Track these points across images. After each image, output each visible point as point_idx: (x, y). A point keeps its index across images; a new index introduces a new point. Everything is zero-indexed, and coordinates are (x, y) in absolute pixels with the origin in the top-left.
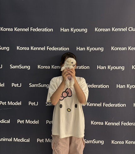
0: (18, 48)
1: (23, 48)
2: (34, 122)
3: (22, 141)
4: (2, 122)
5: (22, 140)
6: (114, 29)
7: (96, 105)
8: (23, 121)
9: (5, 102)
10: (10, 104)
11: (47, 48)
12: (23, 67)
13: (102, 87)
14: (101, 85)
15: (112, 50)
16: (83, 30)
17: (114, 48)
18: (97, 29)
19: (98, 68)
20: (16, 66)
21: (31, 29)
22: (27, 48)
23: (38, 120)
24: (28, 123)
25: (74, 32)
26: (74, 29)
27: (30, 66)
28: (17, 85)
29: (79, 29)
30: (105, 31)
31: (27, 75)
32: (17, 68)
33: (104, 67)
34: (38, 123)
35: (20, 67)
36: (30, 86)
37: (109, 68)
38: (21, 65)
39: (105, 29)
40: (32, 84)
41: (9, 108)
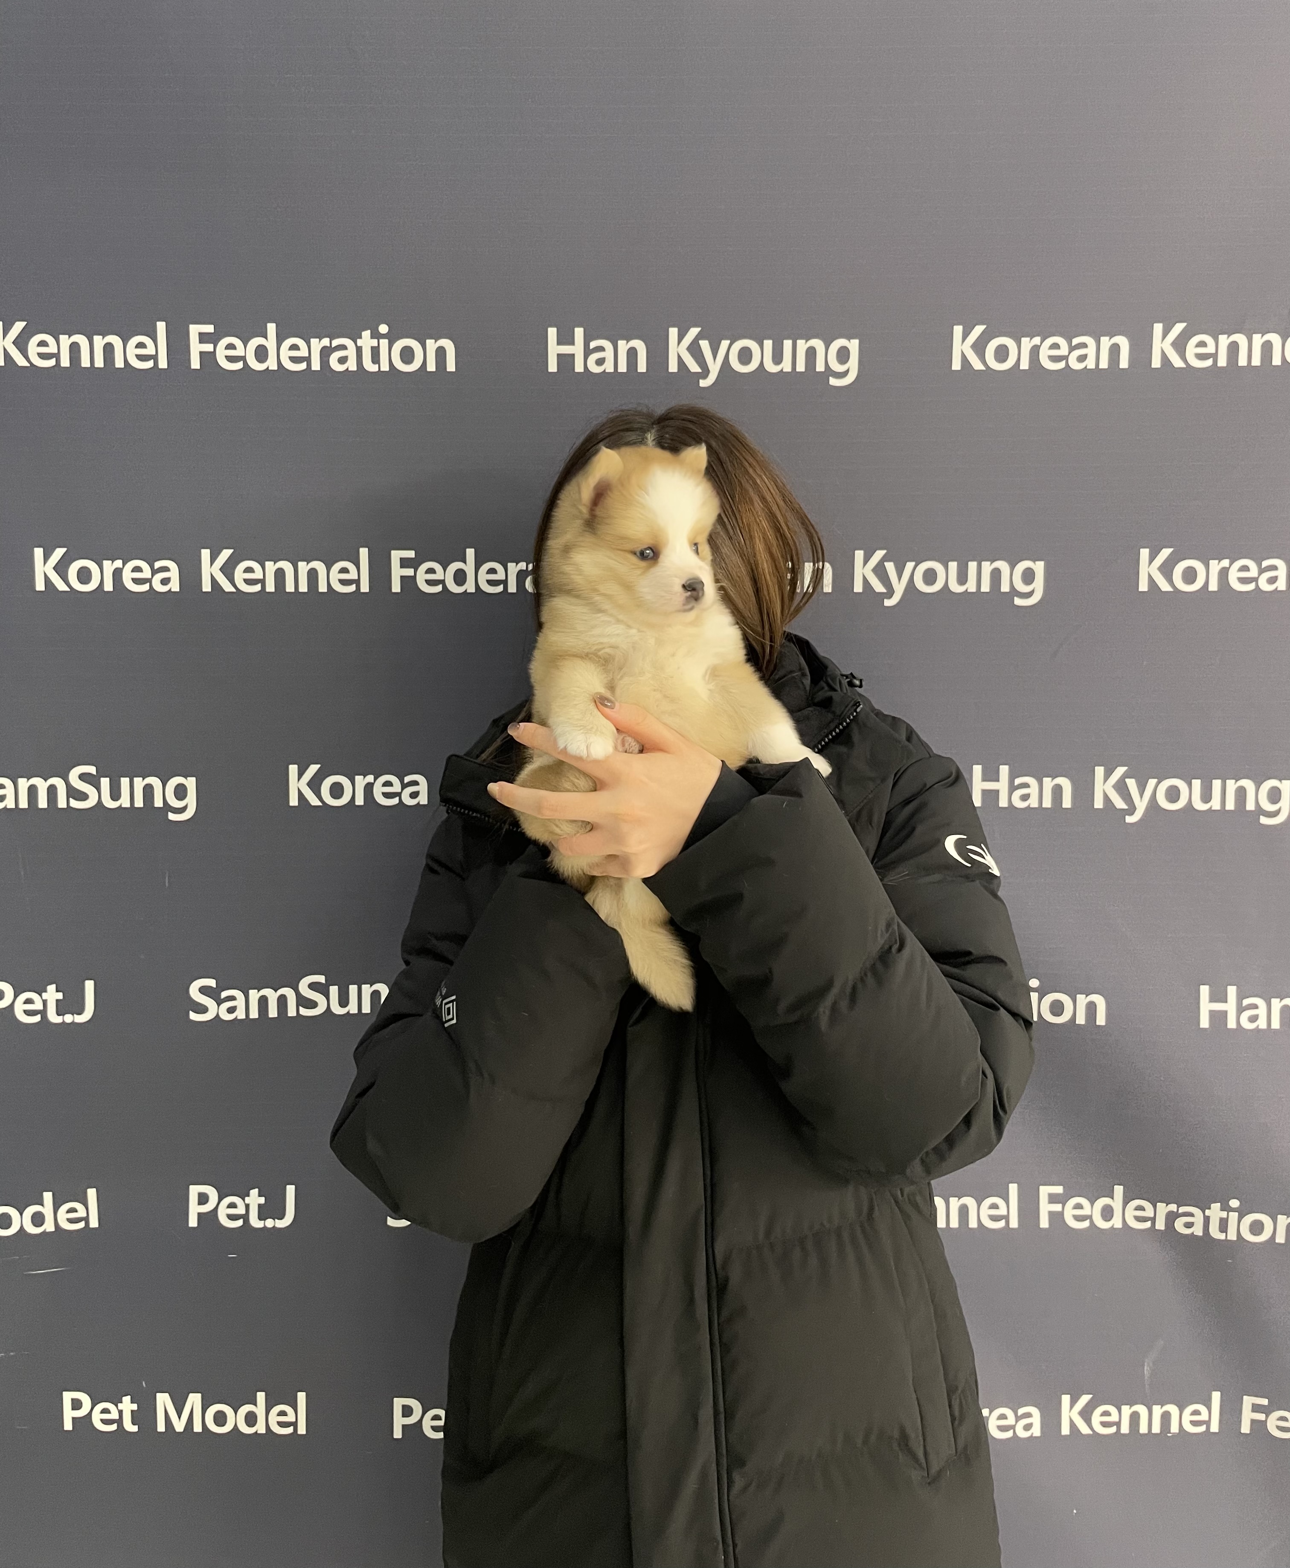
0: (43, 568)
1: (103, 575)
6: (1180, 345)
7: (964, 1210)
8: (128, 1405)
11: (397, 573)
12: (115, 794)
15: (1143, 586)
16: (811, 353)
17: (1167, 569)
18: (979, 348)
19: (985, 792)
20: (24, 784)
21: (201, 341)
22: (157, 565)
23: (302, 1397)
24: (179, 1426)
25: (705, 373)
26: (705, 345)
27: (194, 779)
28: (44, 998)
29: (768, 344)
30: (1061, 365)
31: (167, 885)
32: (43, 803)
33: (1049, 784)
34: (302, 1430)
35: (82, 796)
36: (203, 1010)
37: (1106, 797)
38: (92, 770)
39: (1073, 344)
40: (221, 988)
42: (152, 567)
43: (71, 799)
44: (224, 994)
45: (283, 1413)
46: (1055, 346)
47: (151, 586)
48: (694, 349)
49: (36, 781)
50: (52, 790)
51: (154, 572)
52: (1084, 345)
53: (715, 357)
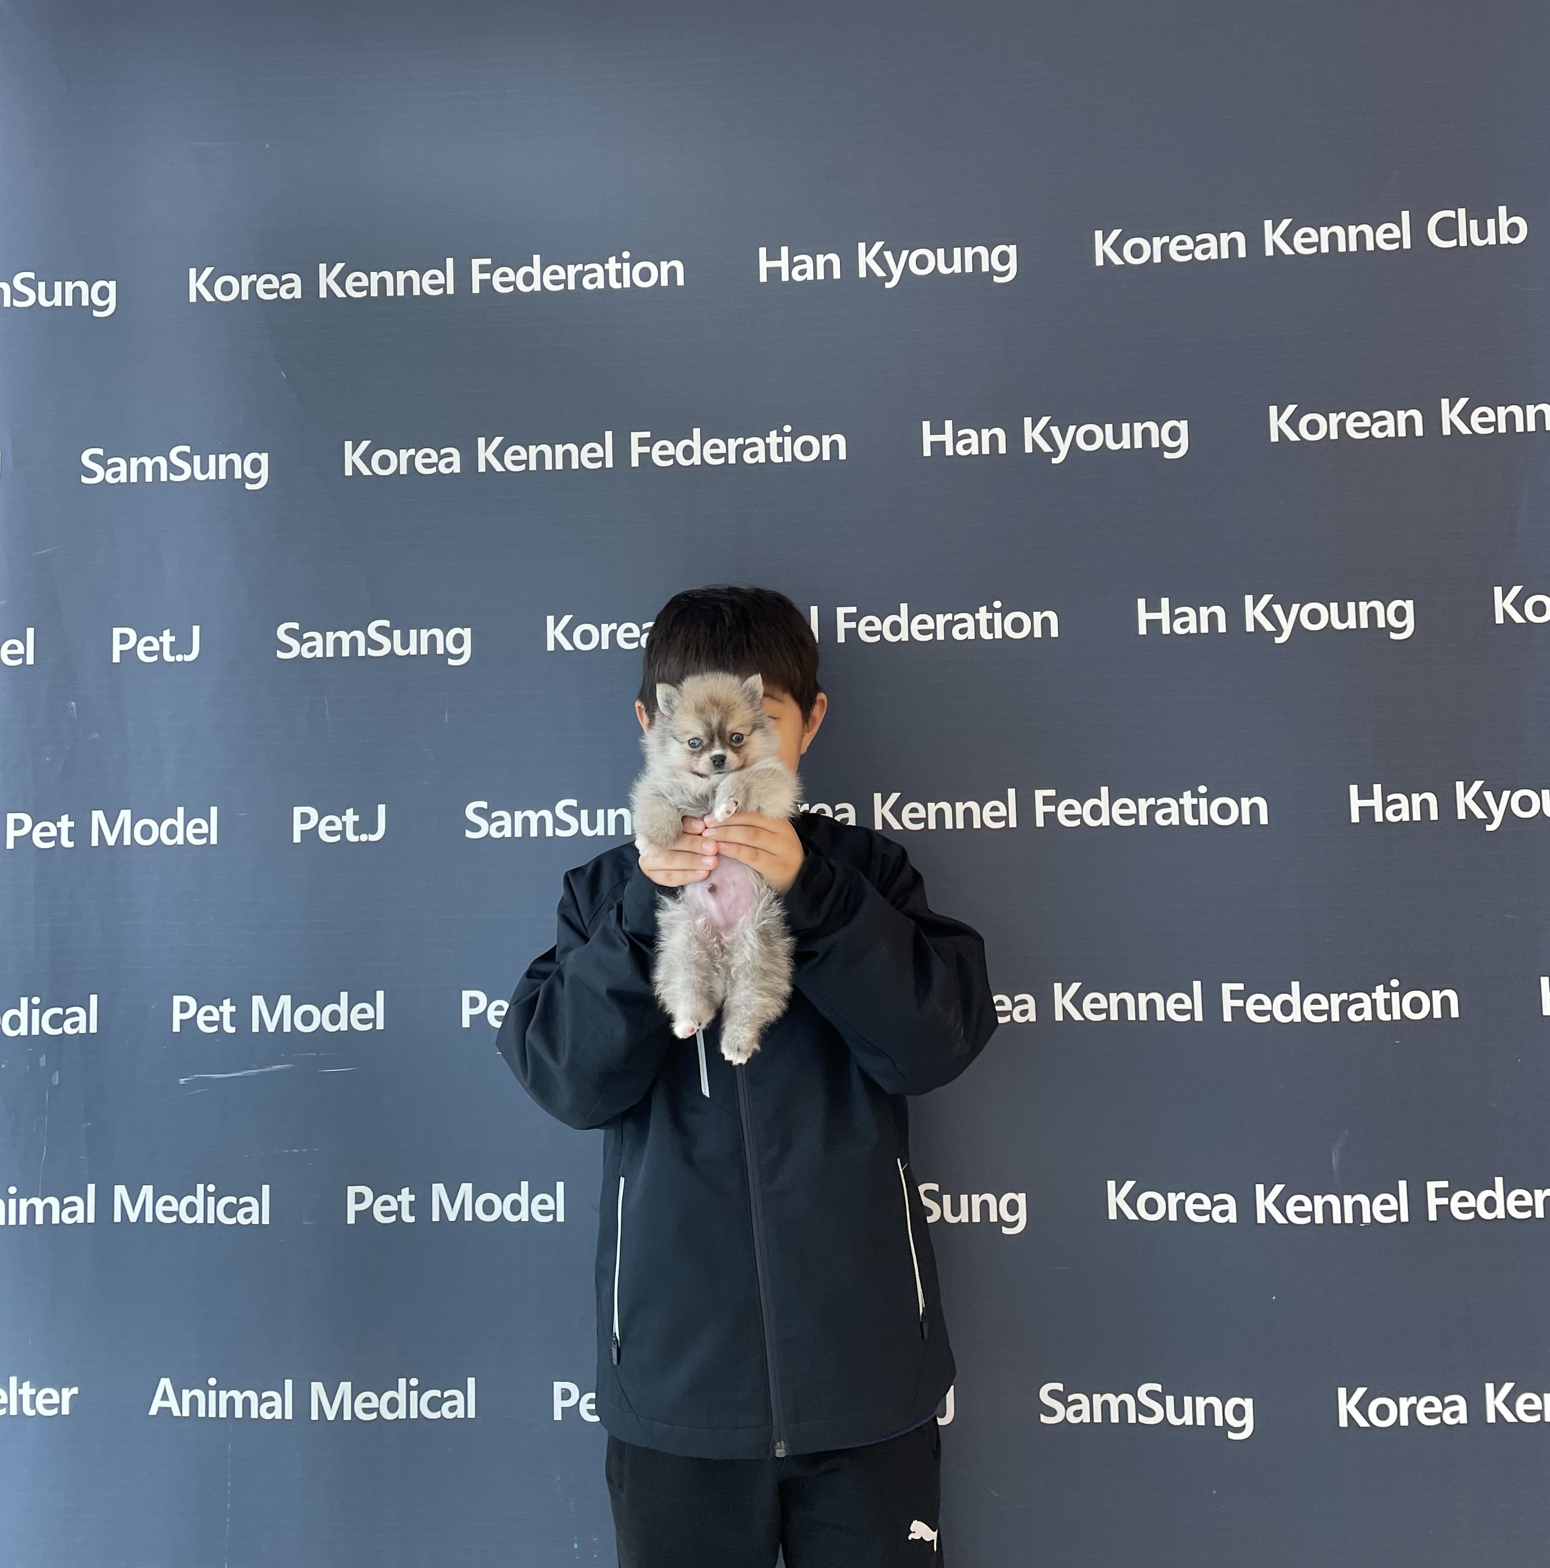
0: (352, 458)
1: (399, 461)
2: (516, 1208)
3: (401, 1414)
4: (191, 1210)
5: (393, 1405)
6: (1288, 237)
7: (1151, 1004)
8: (406, 1197)
9: (227, 1008)
10: (271, 1027)
11: (636, 450)
12: (405, 644)
13: (1196, 814)
14: (1187, 799)
15: (1274, 438)
16: (977, 258)
17: (1293, 423)
18: (1117, 247)
19: (1148, 622)
20: (331, 636)
21: (481, 272)
22: (443, 452)
23: (560, 1186)
24: (452, 1216)
25: (890, 277)
26: (888, 255)
27: (469, 629)
28: (343, 820)
29: (941, 252)
30: (1189, 257)
31: (446, 720)
32: (346, 652)
33: (1204, 612)
34: (561, 1218)
35: (379, 646)
36: (476, 828)
37: (1256, 621)
38: (386, 623)
39: (1197, 241)
40: (491, 809)
41: (268, 1069)
42: (438, 453)
43: (368, 648)
44: (494, 815)
45: (543, 1202)
46: (1182, 243)
47: (437, 469)
48: (880, 259)
49: (342, 634)
50: (354, 642)
51: (441, 458)
52: (1206, 241)
53: (897, 264)
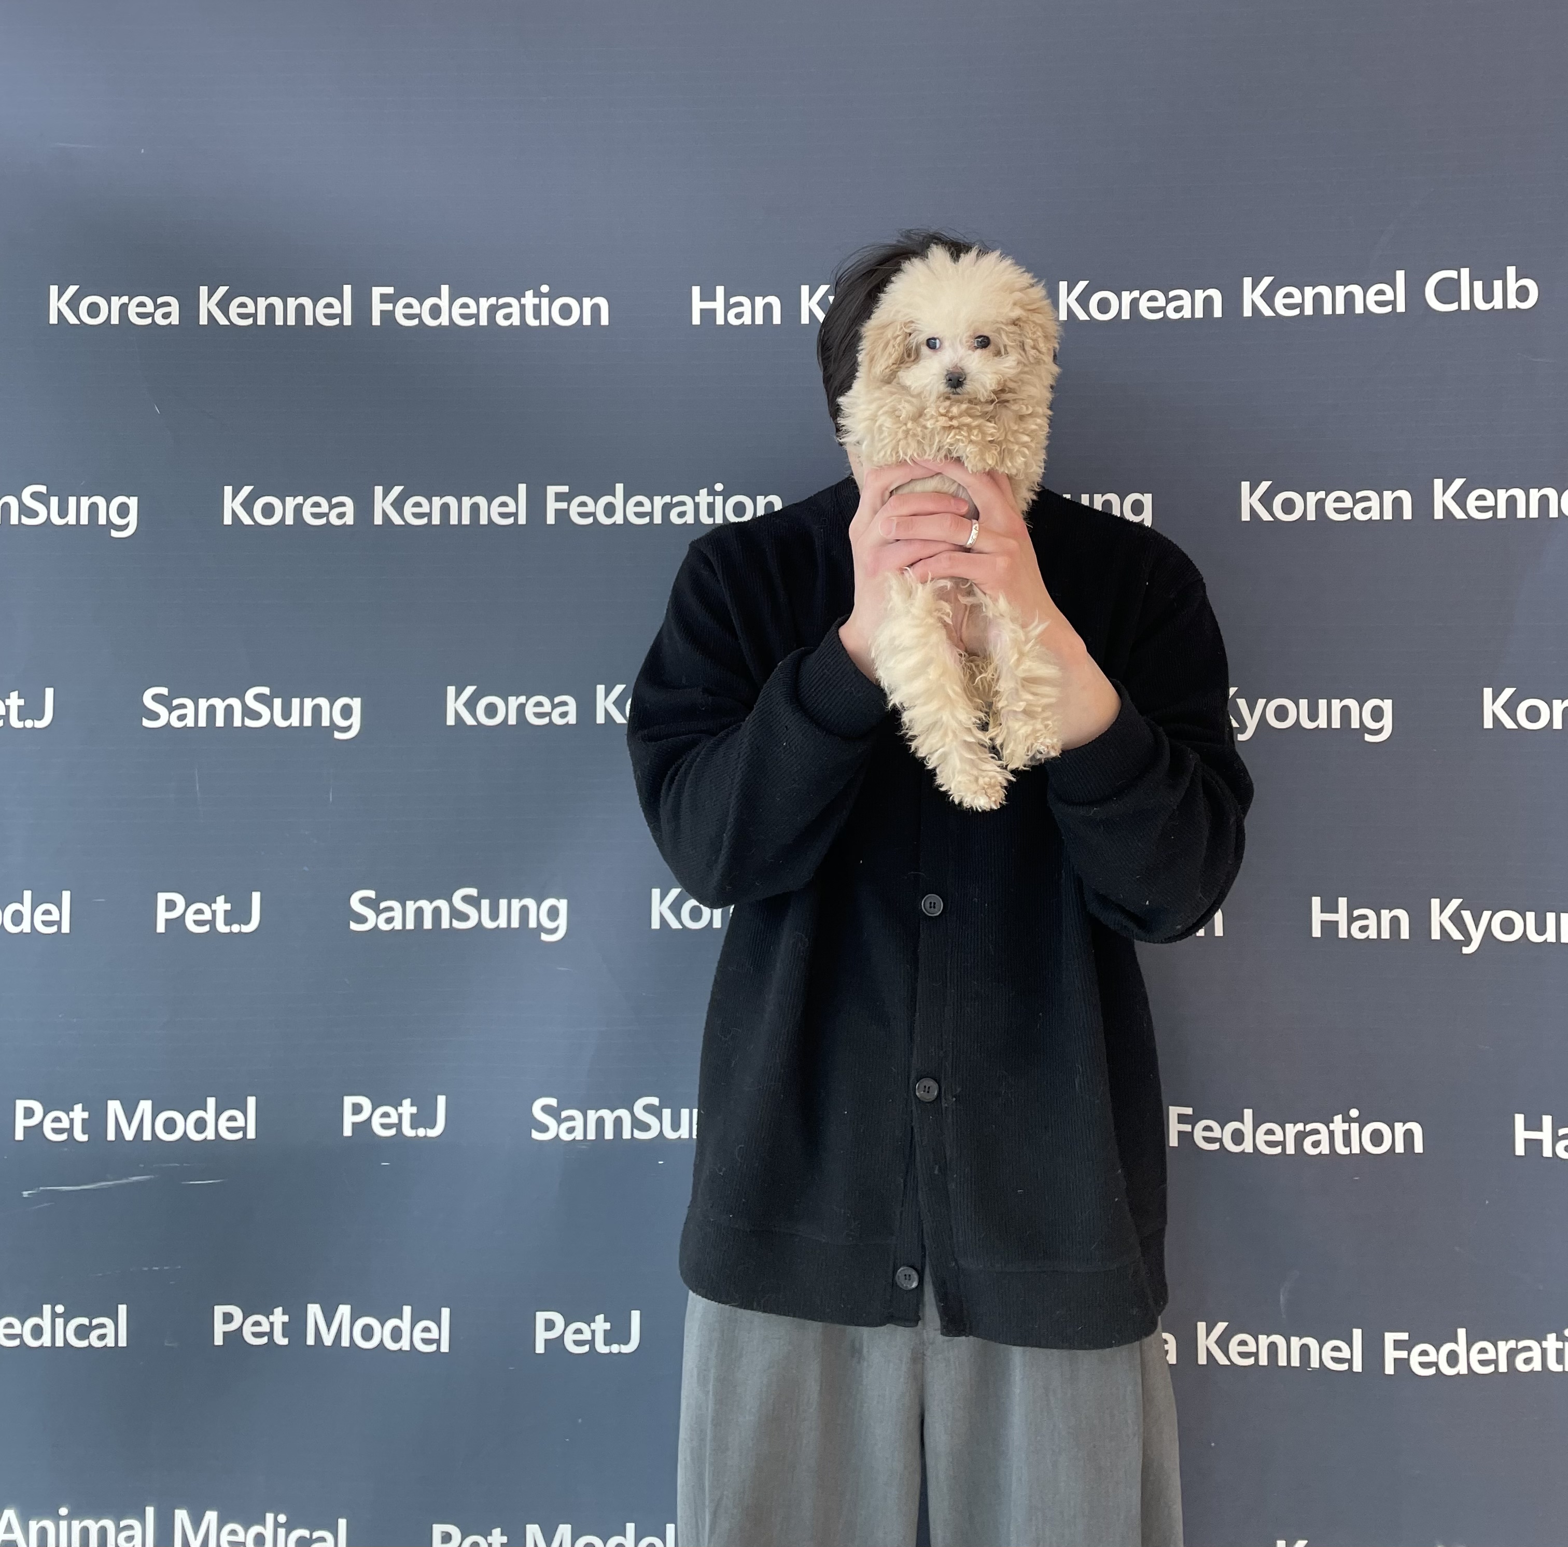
0: (232, 504)
1: (285, 510)
2: (396, 1334)
4: (37, 1332)
6: (1268, 297)
8: (279, 1317)
9: (79, 1113)
10: (129, 1135)
11: (552, 506)
12: (286, 715)
15: (1246, 517)
17: (1267, 500)
18: (1083, 300)
20: (203, 704)
21: (382, 302)
22: (334, 500)
23: (446, 1312)
24: (328, 1340)
27: (359, 699)
28: (213, 908)
30: (1159, 315)
31: (331, 800)
32: (220, 722)
34: (445, 1348)
35: (257, 716)
36: (362, 919)
38: (266, 690)
39: (1170, 297)
40: (380, 898)
41: (124, 1181)
42: (329, 502)
43: (246, 718)
44: (383, 905)
45: (427, 1330)
46: (1153, 299)
47: (328, 519)
49: (216, 701)
50: (229, 710)
51: (332, 507)
52: (1179, 298)
